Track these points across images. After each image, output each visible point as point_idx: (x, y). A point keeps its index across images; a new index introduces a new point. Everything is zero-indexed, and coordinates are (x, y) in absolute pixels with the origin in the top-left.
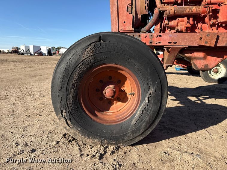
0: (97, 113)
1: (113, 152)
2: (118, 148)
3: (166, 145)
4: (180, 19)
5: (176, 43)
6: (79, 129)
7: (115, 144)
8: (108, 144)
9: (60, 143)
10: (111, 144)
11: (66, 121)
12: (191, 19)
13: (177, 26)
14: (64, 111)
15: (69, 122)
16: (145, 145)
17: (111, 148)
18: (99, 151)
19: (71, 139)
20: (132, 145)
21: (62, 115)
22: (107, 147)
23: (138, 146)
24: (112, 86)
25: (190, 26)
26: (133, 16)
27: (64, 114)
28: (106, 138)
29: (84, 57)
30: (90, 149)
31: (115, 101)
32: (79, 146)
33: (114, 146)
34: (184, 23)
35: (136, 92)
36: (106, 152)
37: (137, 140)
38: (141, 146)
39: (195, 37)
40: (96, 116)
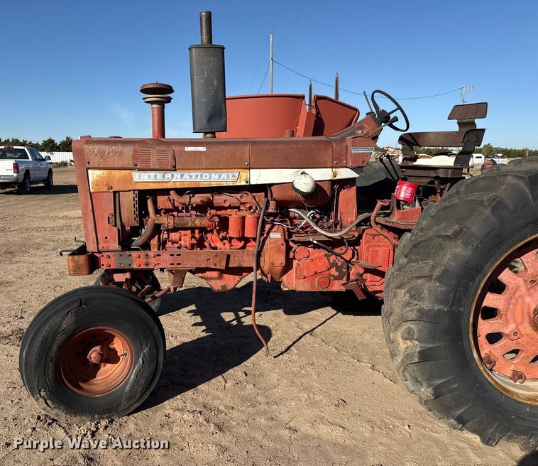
0: (81, 384)
1: (106, 427)
2: (111, 422)
3: (168, 406)
4: (182, 232)
5: (180, 264)
6: (63, 408)
7: (107, 418)
8: (100, 419)
9: (38, 429)
10: (103, 418)
11: (45, 402)
12: (197, 231)
13: (180, 240)
14: (43, 390)
15: (49, 402)
16: (144, 412)
17: (103, 423)
18: (90, 429)
19: (51, 421)
20: (128, 415)
21: (40, 395)
22: (98, 423)
23: (135, 415)
24: (98, 348)
25: (195, 242)
26: (118, 229)
27: (43, 394)
28: (96, 413)
29: (64, 326)
30: (77, 429)
31: (103, 364)
32: (63, 428)
33: (107, 420)
34: (188, 238)
35: (128, 352)
36: (97, 429)
37: (133, 408)
38: (139, 413)
39: (203, 256)
40: (81, 388)
